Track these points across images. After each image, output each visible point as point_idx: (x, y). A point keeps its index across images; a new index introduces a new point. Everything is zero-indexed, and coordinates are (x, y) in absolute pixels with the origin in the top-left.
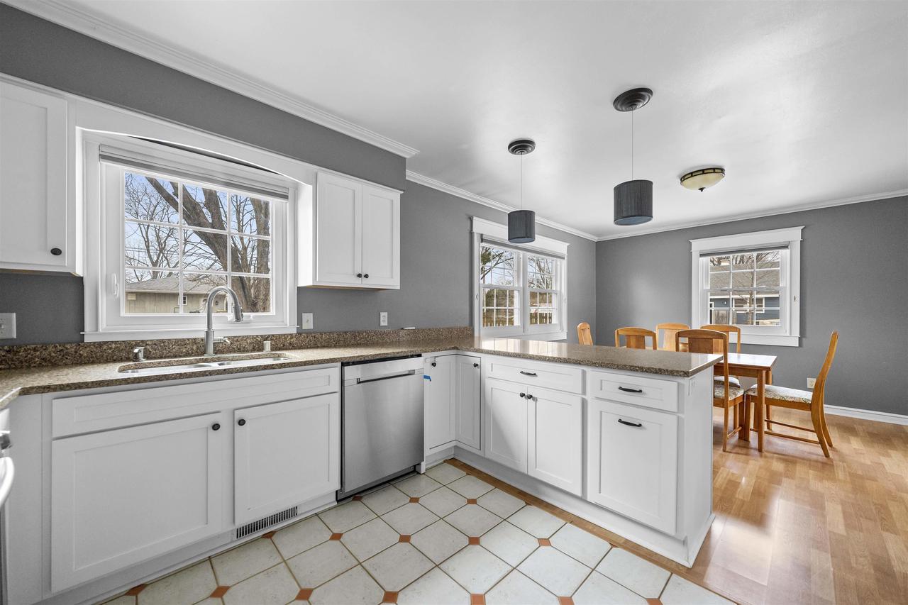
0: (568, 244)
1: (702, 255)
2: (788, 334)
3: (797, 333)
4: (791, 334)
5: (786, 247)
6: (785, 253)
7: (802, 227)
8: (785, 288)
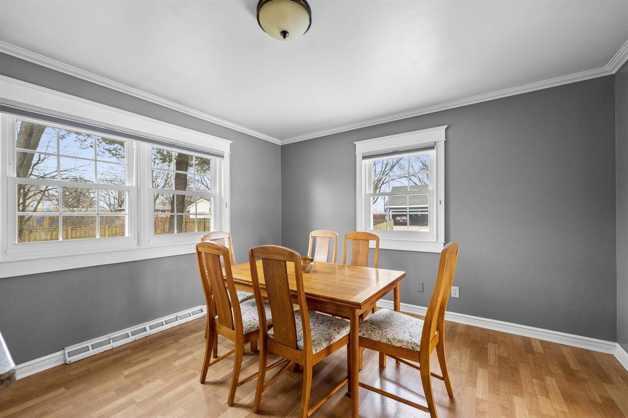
0: (231, 142)
1: (364, 157)
2: (435, 240)
3: (442, 239)
4: (437, 240)
5: (432, 148)
6: (432, 153)
7: (446, 127)
8: (433, 190)
